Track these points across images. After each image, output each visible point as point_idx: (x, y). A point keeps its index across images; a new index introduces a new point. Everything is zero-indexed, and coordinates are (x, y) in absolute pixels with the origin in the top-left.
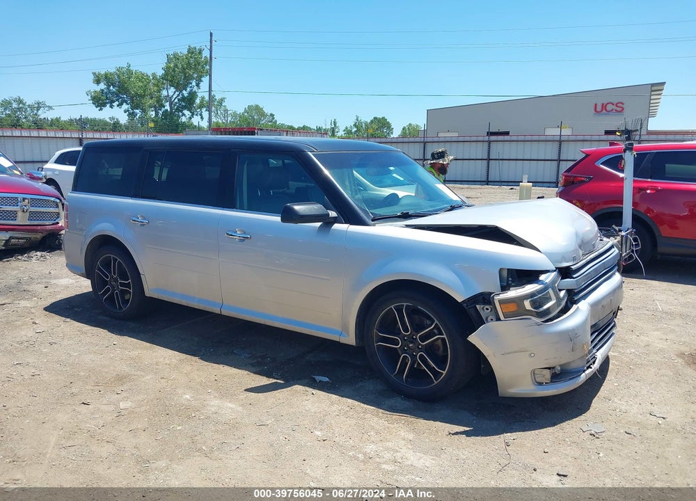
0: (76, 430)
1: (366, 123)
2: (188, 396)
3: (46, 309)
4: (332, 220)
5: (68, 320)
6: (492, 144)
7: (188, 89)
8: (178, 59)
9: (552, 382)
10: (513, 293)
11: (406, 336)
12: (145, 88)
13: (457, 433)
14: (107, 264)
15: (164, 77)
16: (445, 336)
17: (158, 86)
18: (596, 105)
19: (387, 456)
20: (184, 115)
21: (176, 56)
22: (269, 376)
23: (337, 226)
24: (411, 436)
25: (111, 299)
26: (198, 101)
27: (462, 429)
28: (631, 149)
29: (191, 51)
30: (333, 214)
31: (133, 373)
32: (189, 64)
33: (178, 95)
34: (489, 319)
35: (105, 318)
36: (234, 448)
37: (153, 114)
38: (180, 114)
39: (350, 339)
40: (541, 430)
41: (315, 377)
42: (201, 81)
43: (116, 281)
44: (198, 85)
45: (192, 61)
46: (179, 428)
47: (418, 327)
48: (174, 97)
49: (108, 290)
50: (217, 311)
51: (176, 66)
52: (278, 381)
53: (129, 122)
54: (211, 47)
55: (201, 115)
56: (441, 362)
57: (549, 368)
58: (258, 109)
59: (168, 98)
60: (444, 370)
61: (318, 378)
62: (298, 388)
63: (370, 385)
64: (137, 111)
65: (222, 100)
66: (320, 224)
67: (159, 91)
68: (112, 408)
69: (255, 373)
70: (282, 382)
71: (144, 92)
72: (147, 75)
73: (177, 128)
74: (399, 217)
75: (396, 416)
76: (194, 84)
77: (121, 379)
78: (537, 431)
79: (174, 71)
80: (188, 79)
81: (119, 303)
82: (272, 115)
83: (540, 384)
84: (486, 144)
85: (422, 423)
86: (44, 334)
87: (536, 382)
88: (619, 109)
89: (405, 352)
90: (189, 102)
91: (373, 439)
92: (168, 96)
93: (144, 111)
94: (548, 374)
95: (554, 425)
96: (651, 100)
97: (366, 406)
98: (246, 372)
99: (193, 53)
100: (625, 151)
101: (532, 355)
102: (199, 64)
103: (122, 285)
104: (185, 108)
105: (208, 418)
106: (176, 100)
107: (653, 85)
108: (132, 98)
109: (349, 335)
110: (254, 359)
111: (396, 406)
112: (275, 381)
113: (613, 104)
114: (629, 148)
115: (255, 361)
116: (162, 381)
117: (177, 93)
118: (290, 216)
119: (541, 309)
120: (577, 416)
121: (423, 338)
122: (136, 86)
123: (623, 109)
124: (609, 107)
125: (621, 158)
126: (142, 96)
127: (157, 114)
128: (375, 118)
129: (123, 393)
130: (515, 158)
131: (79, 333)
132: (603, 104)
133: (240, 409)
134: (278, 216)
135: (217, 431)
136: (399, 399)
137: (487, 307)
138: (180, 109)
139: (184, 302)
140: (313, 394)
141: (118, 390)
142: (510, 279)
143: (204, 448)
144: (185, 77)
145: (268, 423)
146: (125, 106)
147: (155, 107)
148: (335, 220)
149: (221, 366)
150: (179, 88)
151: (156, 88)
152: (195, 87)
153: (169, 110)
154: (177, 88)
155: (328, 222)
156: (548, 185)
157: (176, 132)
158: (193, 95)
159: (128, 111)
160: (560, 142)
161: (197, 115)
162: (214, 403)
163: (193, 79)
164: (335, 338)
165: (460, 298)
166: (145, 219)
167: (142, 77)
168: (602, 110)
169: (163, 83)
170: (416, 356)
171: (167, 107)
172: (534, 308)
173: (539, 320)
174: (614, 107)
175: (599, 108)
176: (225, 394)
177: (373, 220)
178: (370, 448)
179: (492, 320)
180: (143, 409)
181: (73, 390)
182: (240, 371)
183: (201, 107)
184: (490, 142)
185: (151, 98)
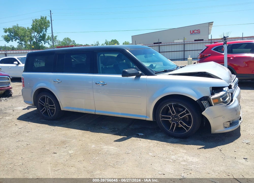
0: (57, 164)
1: (109, 42)
2: (93, 146)
3: (18, 119)
4: (140, 75)
5: (29, 122)
6: (160, 47)
7: (42, 33)
8: (37, 21)
9: (230, 126)
10: (216, 95)
11: (173, 115)
12: (25, 33)
13: (200, 148)
14: (43, 99)
15: (32, 29)
16: (190, 114)
17: (30, 32)
18: (191, 31)
19: (181, 159)
20: (41, 43)
21: (36, 20)
22: (120, 135)
23: (142, 77)
24: (185, 151)
25: (46, 113)
26: (46, 37)
27: (201, 147)
28: (226, 44)
29: (42, 18)
30: (140, 72)
31: (67, 140)
32: (42, 23)
33: (39, 35)
34: (206, 106)
35: (44, 120)
36: (122, 163)
37: (29, 43)
38: (40, 42)
39: (150, 118)
40: (229, 144)
41: (139, 134)
42: (47, 29)
43: (47, 105)
44: (46, 31)
45: (43, 22)
46: (97, 158)
47: (178, 112)
48: (37, 36)
49: (44, 109)
50: (93, 113)
51: (37, 24)
52: (125, 137)
53: (18, 47)
54: (51, 16)
55: (48, 42)
56: (189, 123)
57: (229, 122)
58: (68, 39)
59: (35, 37)
60: (190, 126)
61: (140, 134)
62: (133, 138)
63: (160, 135)
64: (23, 42)
65: (56, 36)
66: (135, 76)
67: (31, 34)
68: (66, 154)
69: (114, 135)
70: (126, 137)
71: (25, 34)
72: (25, 28)
73: (39, 48)
74: (163, 72)
75: (175, 145)
76: (44, 31)
77: (64, 142)
78: (228, 144)
79: (36, 26)
80: (42, 29)
81: (49, 114)
82: (74, 41)
83: (226, 127)
84: (158, 47)
85: (186, 146)
86: (23, 129)
87: (225, 127)
88: (199, 32)
89: (173, 121)
90: (43, 38)
91: (172, 154)
92: (34, 36)
93: (25, 42)
94: (229, 123)
95: (232, 142)
96: (209, 28)
97: (162, 142)
98: (111, 135)
99: (43, 19)
100: (224, 44)
101: (224, 117)
102: (46, 23)
103: (50, 107)
104: (41, 40)
105: (106, 153)
106: (38, 37)
107: (209, 23)
108: (20, 37)
109: (150, 117)
110: (111, 130)
111: (173, 141)
112: (123, 137)
113: (196, 31)
114: (225, 43)
115: (112, 130)
116: (80, 141)
117: (38, 35)
118: (125, 74)
119: (226, 100)
120: (238, 138)
121: (181, 116)
122: (21, 33)
123: (200, 32)
124: (195, 31)
125: (223, 47)
126: (24, 36)
127: (31, 43)
128: (112, 40)
129: (67, 148)
130: (169, 51)
131: (37, 127)
132: (193, 31)
133: (116, 148)
134: (121, 75)
135: (112, 158)
136: (173, 139)
137: (205, 102)
138: (40, 41)
139: (79, 111)
140: (140, 140)
141: (65, 146)
142: (213, 91)
143: (111, 164)
144: (41, 28)
145: (130, 152)
146: (18, 41)
147: (30, 40)
148: (141, 75)
149: (100, 133)
150: (38, 32)
151: (29, 33)
152: (45, 32)
153: (35, 41)
154: (37, 32)
155: (138, 76)
156: (181, 60)
157: (39, 49)
158: (44, 35)
159: (19, 42)
160: (184, 44)
161: (47, 43)
162: (105, 148)
163: (44, 29)
164: (144, 119)
165: (196, 99)
166: (59, 80)
167: (23, 29)
168: (193, 33)
169: (32, 31)
170: (178, 122)
171: (35, 40)
172: (223, 100)
173: (226, 105)
174: (197, 31)
175: (192, 32)
176: (107, 143)
177: (156, 73)
178: (173, 157)
179: (207, 106)
180: (79, 153)
181: (47, 149)
182: (108, 134)
183: (48, 39)
184: (159, 46)
185: (28, 37)
